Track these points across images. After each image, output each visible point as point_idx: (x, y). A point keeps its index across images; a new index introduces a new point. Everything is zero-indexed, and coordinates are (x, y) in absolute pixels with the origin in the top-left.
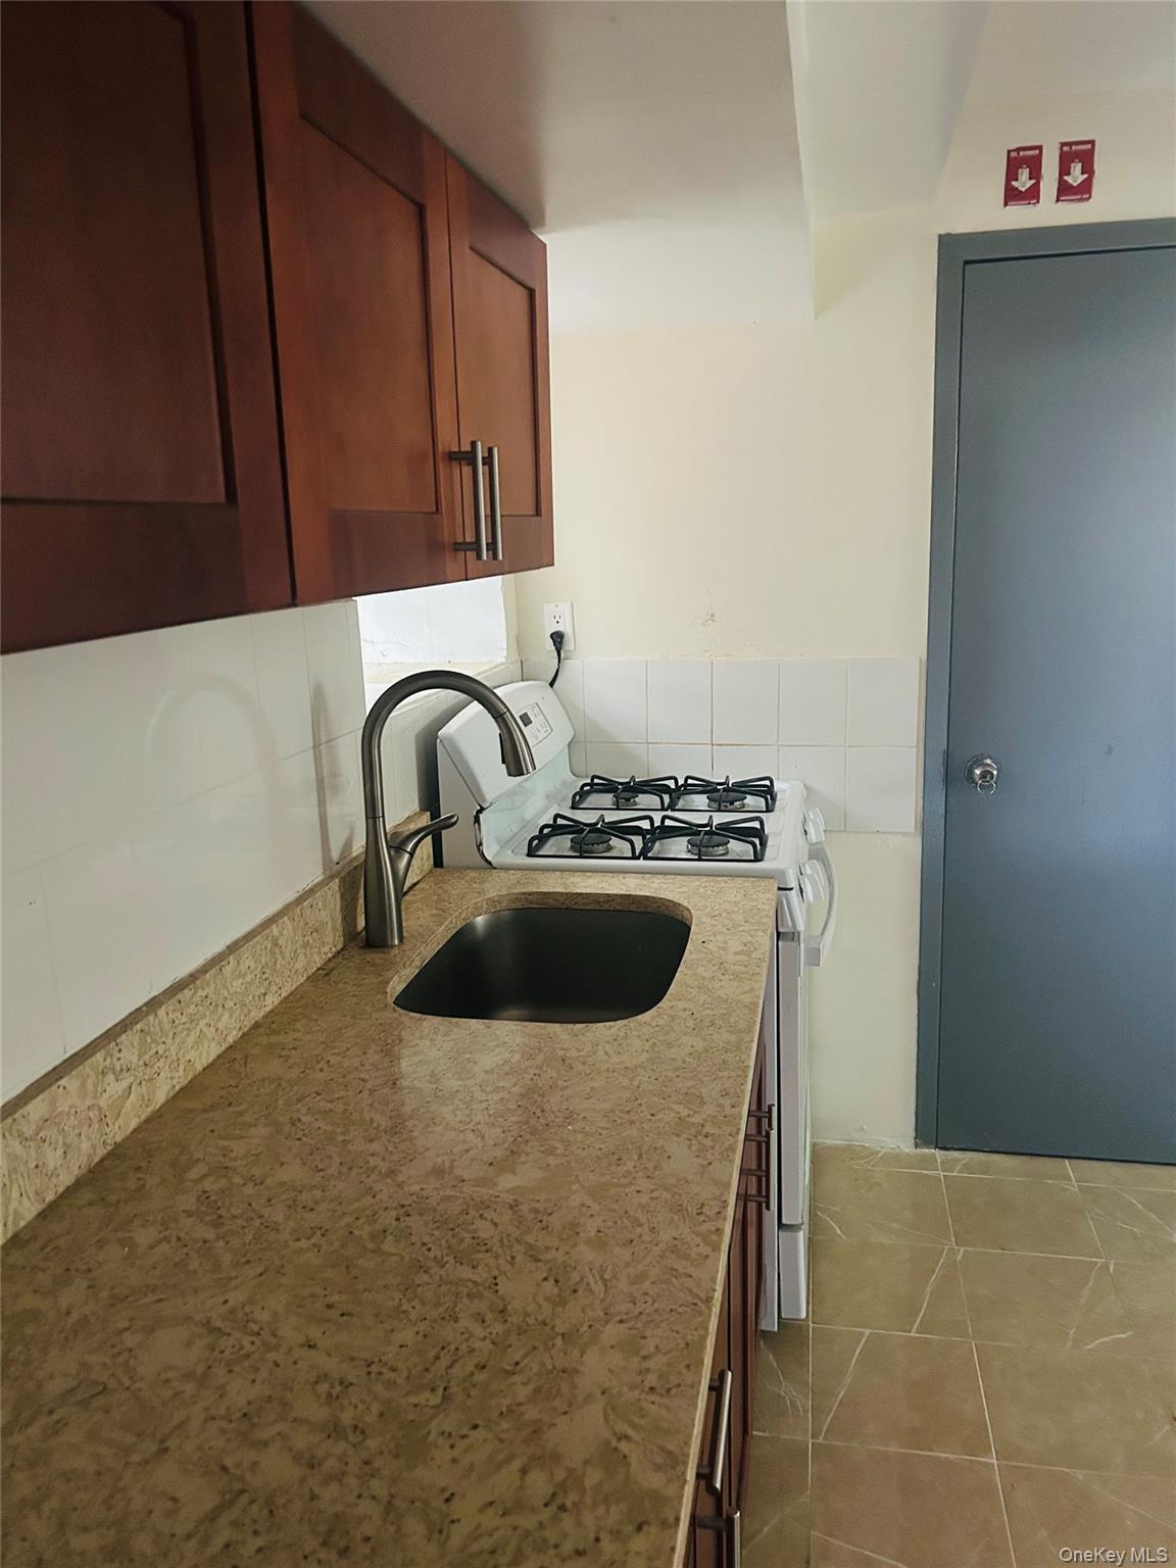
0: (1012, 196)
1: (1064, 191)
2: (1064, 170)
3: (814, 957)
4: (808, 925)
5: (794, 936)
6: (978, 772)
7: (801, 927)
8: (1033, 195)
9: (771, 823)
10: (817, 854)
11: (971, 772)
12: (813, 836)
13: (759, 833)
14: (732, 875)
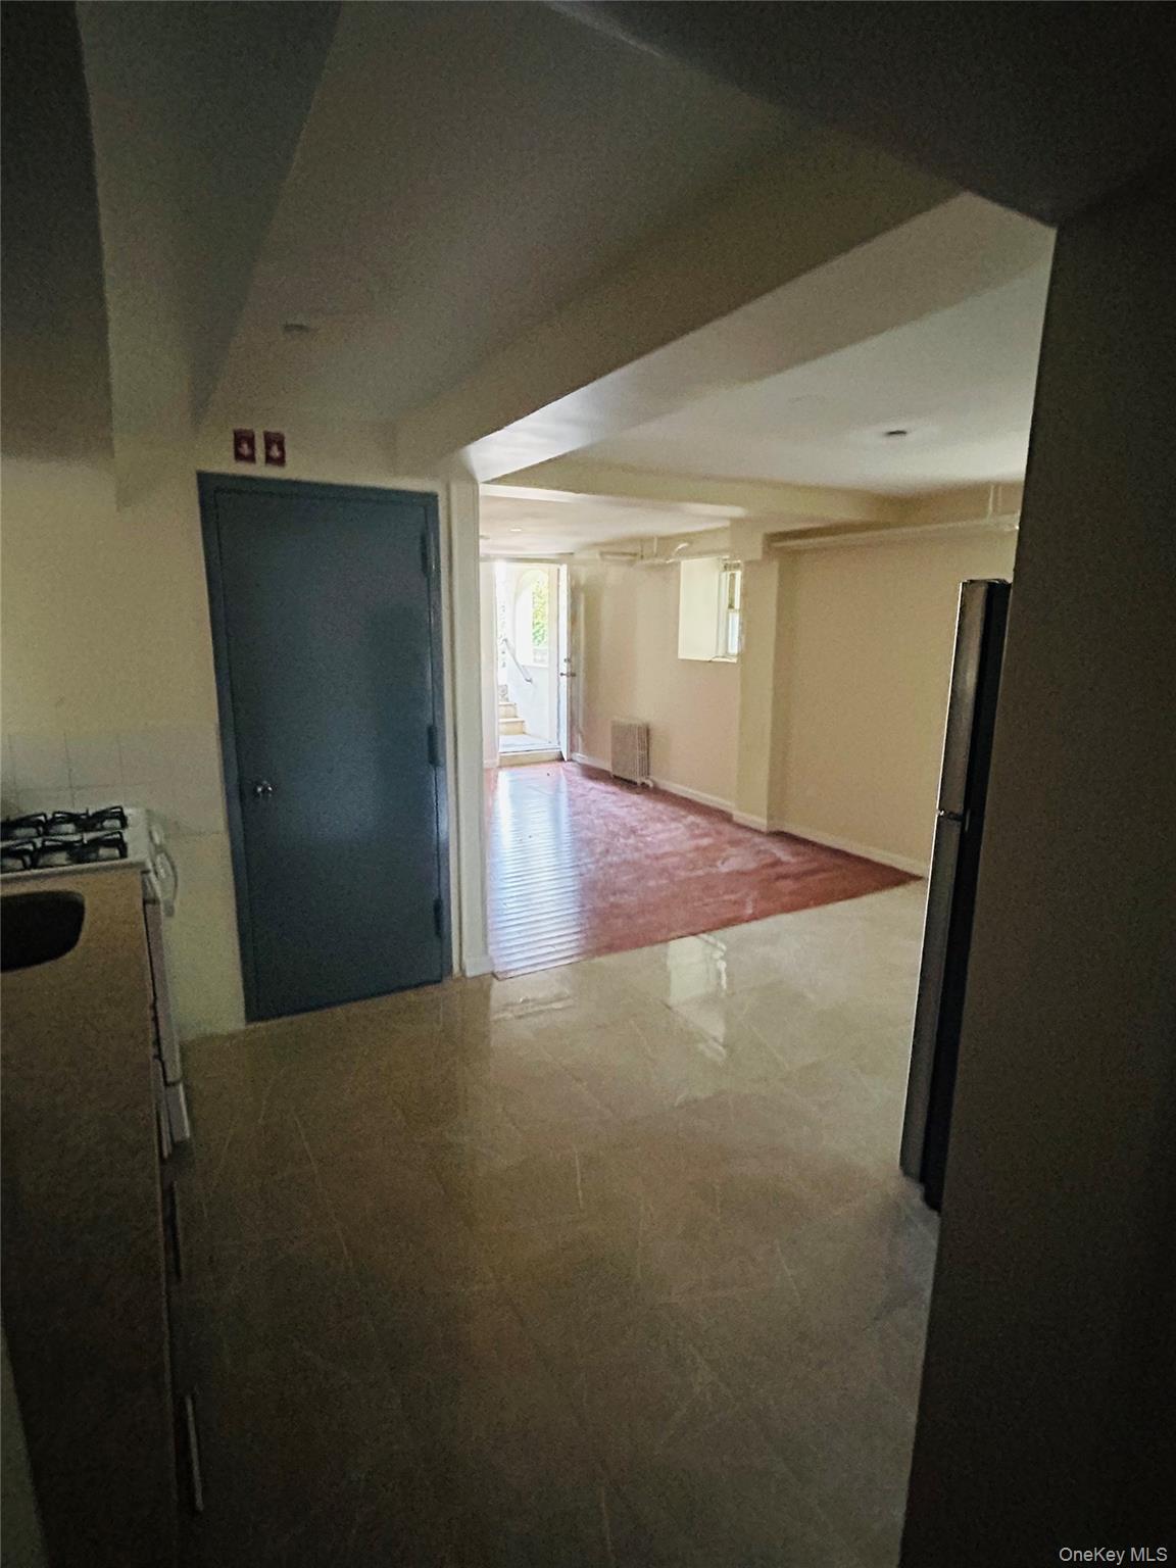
0: (239, 456)
1: (269, 459)
2: (268, 447)
3: (170, 913)
4: (164, 890)
5: (155, 901)
6: (260, 789)
7: (159, 894)
8: (251, 459)
9: (127, 836)
10: (159, 849)
11: (255, 790)
12: (157, 840)
13: (121, 841)
14: (106, 869)
